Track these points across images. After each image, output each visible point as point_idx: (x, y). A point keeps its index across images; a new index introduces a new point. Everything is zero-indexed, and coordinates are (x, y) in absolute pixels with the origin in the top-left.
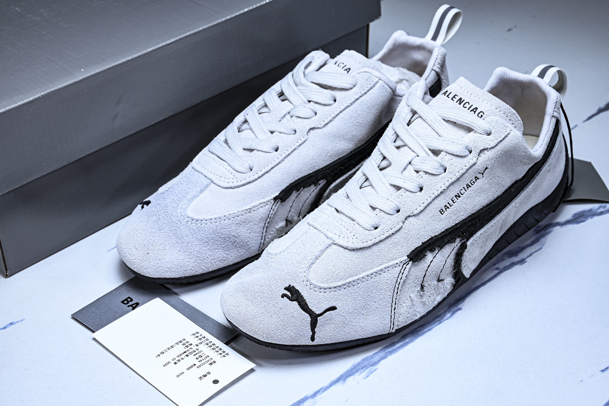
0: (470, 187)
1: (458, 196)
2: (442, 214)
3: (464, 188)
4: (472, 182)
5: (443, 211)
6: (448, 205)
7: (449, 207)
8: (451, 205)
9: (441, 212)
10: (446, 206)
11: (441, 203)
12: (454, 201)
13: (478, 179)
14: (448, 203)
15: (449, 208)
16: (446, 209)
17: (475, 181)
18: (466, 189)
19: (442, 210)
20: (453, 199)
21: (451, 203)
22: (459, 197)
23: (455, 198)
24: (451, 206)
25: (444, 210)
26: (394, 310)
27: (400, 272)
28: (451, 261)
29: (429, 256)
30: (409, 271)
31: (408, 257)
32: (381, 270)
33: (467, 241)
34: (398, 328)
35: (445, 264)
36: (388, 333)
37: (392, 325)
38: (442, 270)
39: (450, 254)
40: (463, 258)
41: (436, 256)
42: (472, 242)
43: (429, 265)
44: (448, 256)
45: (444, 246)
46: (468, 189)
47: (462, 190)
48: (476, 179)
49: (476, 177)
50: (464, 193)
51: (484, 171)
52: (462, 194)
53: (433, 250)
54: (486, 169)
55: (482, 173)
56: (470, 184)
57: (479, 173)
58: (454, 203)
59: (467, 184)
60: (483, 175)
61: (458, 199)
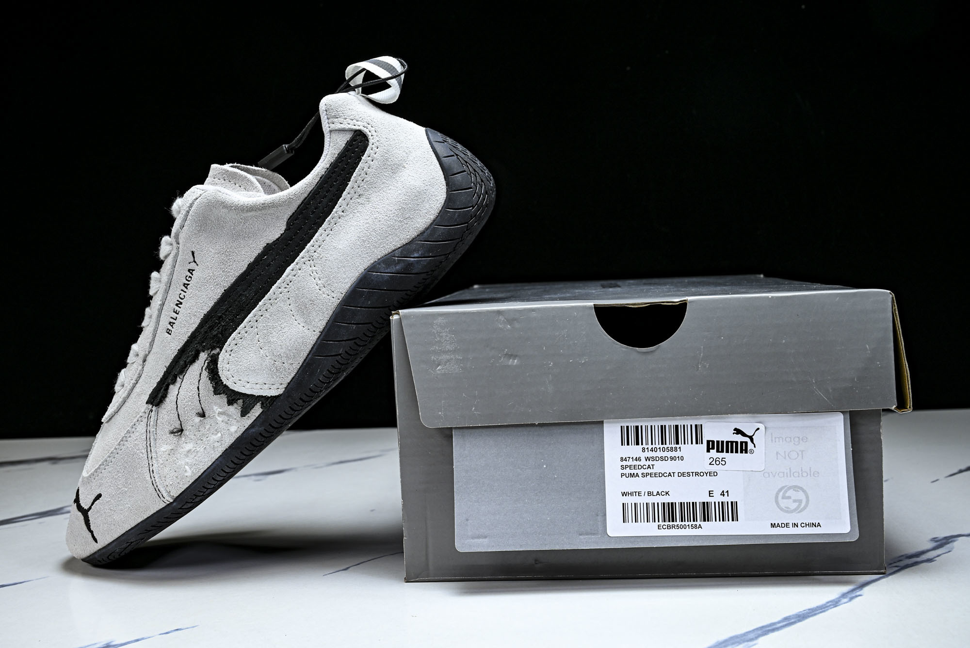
0: (188, 284)
2: (170, 334)
3: (182, 290)
4: (187, 278)
5: (169, 330)
6: (172, 321)
7: (174, 321)
8: (175, 318)
9: (168, 333)
10: (170, 323)
11: (164, 322)
12: (177, 312)
13: (194, 270)
14: (172, 318)
15: (174, 323)
16: (172, 326)
17: (191, 275)
18: (185, 290)
19: (168, 329)
20: (175, 311)
21: (175, 315)
22: (181, 303)
23: (177, 308)
24: (176, 320)
25: (170, 328)
26: (153, 473)
27: (147, 425)
28: (206, 384)
29: (173, 390)
30: (157, 419)
31: (147, 403)
32: (128, 432)
33: (221, 350)
34: (176, 495)
35: (199, 391)
36: (165, 505)
37: (159, 492)
38: (200, 401)
39: (200, 377)
40: (220, 373)
41: (180, 387)
42: (229, 349)
43: (177, 401)
44: (198, 381)
45: (183, 371)
46: (187, 289)
47: (180, 294)
48: (191, 271)
49: (189, 270)
50: (184, 296)
51: (194, 258)
52: (183, 297)
53: (174, 382)
54: (193, 253)
55: (193, 260)
56: (187, 282)
57: (189, 263)
58: (178, 314)
59: (182, 284)
60: (195, 262)
61: (180, 307)
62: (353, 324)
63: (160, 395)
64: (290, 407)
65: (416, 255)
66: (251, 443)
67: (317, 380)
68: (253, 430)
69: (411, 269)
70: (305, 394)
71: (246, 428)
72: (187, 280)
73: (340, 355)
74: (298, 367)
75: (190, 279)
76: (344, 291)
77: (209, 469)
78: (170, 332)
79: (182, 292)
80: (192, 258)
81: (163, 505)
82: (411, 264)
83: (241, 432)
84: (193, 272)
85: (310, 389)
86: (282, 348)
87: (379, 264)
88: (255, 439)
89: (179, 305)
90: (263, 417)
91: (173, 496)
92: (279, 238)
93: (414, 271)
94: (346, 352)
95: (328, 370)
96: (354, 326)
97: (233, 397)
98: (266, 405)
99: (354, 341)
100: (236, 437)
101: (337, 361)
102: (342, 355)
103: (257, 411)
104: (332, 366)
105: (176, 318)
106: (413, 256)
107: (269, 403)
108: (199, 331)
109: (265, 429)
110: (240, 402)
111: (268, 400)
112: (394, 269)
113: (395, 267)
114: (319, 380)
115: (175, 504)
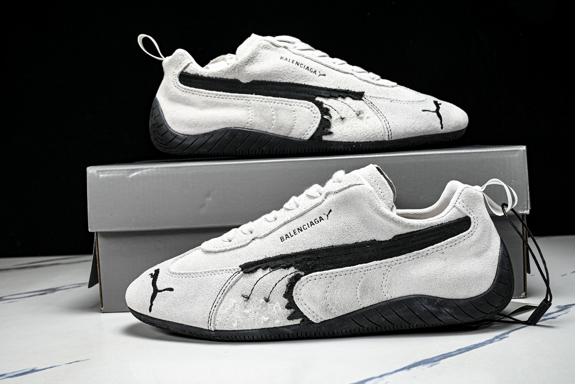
0: (313, 224)
1: (300, 230)
2: (282, 241)
3: (307, 224)
4: (316, 220)
5: (283, 239)
6: (289, 235)
7: (290, 236)
9: (281, 239)
10: (286, 235)
11: (283, 231)
12: (296, 233)
13: (323, 220)
14: (290, 233)
15: (289, 238)
16: (286, 238)
17: (319, 221)
18: (310, 226)
19: (283, 237)
20: (295, 231)
21: (292, 233)
22: (302, 230)
23: (297, 231)
24: (291, 236)
25: (285, 238)
26: (215, 307)
27: (230, 278)
28: (283, 287)
29: (260, 273)
30: (238, 280)
31: (240, 266)
32: (216, 271)
33: (305, 275)
34: (217, 329)
35: (275, 286)
36: (208, 328)
37: (210, 320)
38: (271, 291)
39: (282, 279)
40: (295, 288)
41: (266, 275)
42: (309, 279)
43: (258, 281)
44: (279, 280)
45: (274, 268)
46: (311, 226)
47: (305, 225)
48: (321, 219)
49: (320, 217)
50: (307, 228)
51: (329, 213)
52: (305, 229)
53: (265, 269)
54: (331, 211)
55: (327, 214)
56: (314, 222)
57: (324, 214)
58: (295, 234)
59: (310, 221)
60: (328, 216)
61: (299, 232)
62: (385, 318)
63: (252, 269)
64: (315, 333)
65: (448, 310)
66: (279, 335)
67: (341, 330)
68: (286, 330)
69: (439, 315)
70: (328, 332)
71: (284, 325)
72: (315, 221)
73: (363, 327)
74: (337, 316)
75: (317, 222)
76: (393, 297)
77: (247, 331)
78: (283, 240)
79: (307, 225)
80: (328, 213)
81: (206, 328)
82: (441, 313)
83: (279, 326)
84: (322, 220)
85: (333, 332)
86: (337, 301)
87: (425, 298)
88: (284, 334)
89: (299, 230)
90: (297, 327)
91: (216, 328)
92: (384, 242)
93: (439, 318)
94: (368, 328)
95: (351, 330)
96: (384, 320)
97: (291, 305)
98: (305, 323)
99: (377, 326)
100: (275, 326)
101: (359, 329)
102: (364, 328)
103: (297, 322)
104: (355, 329)
105: (293, 236)
106: (446, 309)
107: (307, 323)
108: (300, 255)
109: (293, 334)
110: (292, 310)
111: (307, 321)
112: (430, 308)
113: (432, 308)
114: (342, 331)
115: (213, 333)
